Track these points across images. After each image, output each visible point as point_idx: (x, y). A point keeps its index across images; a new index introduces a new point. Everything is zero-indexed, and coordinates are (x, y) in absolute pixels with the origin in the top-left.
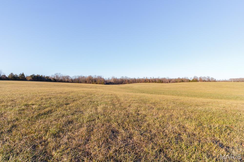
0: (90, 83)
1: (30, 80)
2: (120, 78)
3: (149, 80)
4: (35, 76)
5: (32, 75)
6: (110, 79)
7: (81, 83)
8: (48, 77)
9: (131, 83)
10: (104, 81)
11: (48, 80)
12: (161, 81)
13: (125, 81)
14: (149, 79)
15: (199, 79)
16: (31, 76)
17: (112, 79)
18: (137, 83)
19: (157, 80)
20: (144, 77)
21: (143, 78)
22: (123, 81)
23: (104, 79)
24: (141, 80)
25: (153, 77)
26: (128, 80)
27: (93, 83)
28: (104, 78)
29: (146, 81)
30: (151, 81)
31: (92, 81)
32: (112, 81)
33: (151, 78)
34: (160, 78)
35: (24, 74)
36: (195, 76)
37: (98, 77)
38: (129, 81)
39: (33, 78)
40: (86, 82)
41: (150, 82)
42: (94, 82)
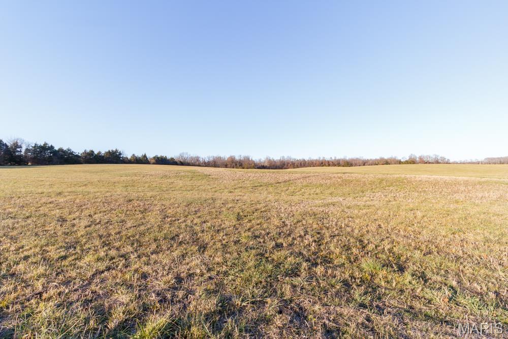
0: (233, 168)
1: (154, 164)
2: (279, 159)
3: (328, 162)
4: (158, 158)
5: (154, 156)
6: (261, 161)
7: (219, 167)
8: (172, 159)
9: (298, 167)
10: (254, 164)
11: (172, 162)
12: (349, 164)
13: (288, 163)
14: (328, 160)
15: (418, 159)
16: (154, 158)
17: (265, 162)
18: (308, 166)
19: (341, 163)
20: (320, 158)
21: (318, 159)
22: (284, 165)
23: (253, 162)
24: (315, 162)
25: (335, 157)
26: (292, 162)
27: (237, 168)
28: (254, 159)
29: (322, 163)
30: (331, 163)
31: (236, 165)
32: (266, 164)
33: (331, 158)
34: (347, 159)
35: (147, 155)
36: (412, 155)
37: (244, 158)
38: (294, 164)
39: (156, 161)
40: (226, 166)
41: (329, 165)
42: (238, 166)
